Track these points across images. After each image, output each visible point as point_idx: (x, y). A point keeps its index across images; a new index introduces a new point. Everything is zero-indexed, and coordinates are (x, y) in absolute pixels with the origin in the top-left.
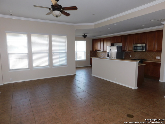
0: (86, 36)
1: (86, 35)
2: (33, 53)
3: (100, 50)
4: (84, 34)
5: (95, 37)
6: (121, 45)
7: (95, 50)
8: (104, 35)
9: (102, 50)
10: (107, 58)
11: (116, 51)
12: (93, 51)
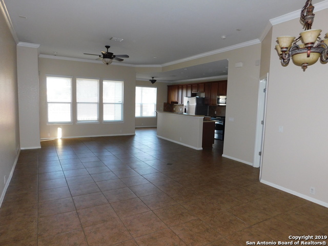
0: (156, 81)
1: (154, 79)
2: (78, 103)
3: (177, 103)
4: (153, 78)
5: (172, 82)
6: (203, 95)
7: (170, 103)
8: (184, 79)
9: (180, 103)
10: (184, 113)
11: (195, 104)
12: (168, 103)
